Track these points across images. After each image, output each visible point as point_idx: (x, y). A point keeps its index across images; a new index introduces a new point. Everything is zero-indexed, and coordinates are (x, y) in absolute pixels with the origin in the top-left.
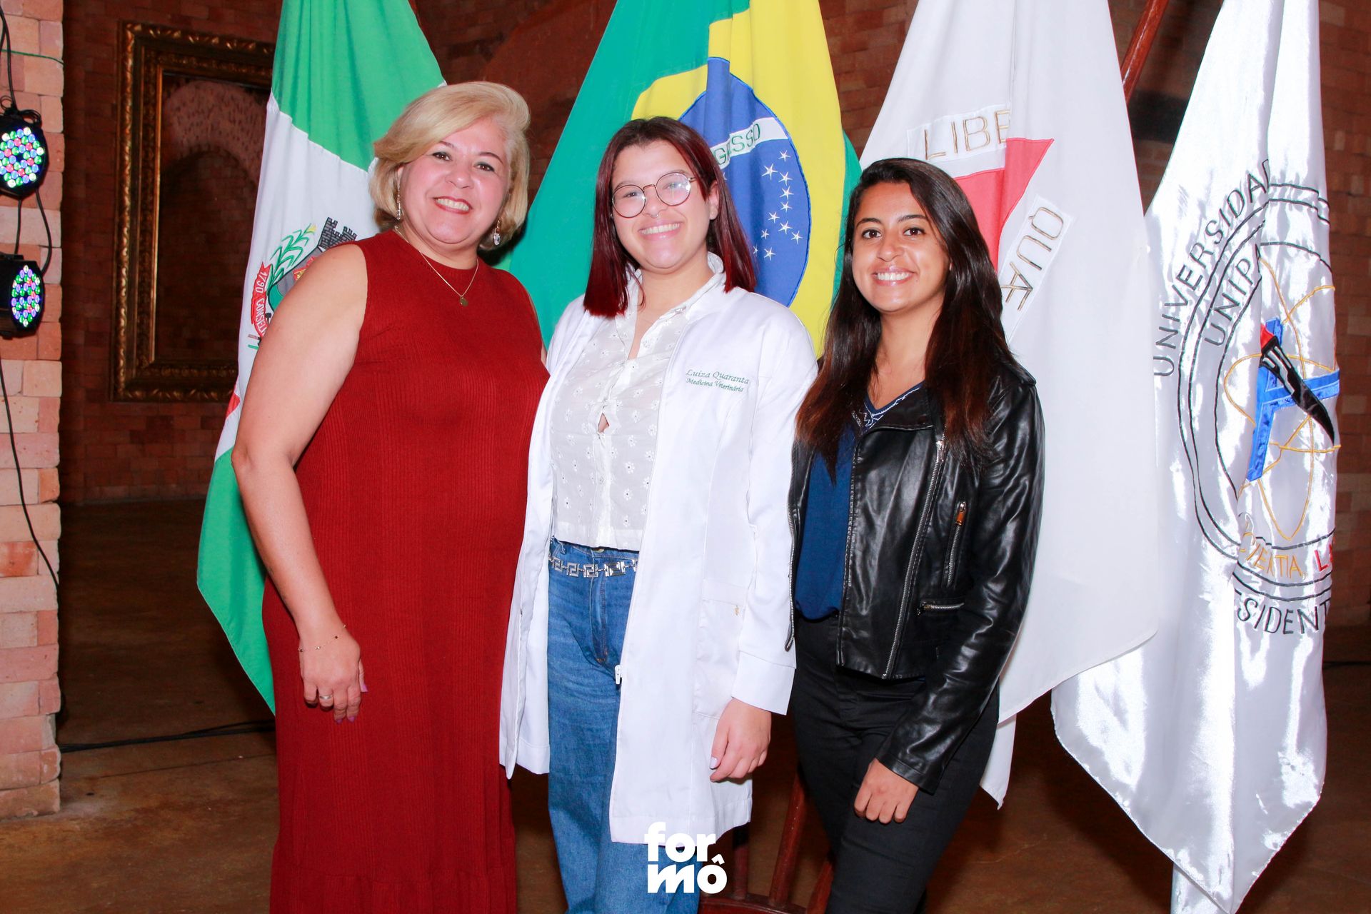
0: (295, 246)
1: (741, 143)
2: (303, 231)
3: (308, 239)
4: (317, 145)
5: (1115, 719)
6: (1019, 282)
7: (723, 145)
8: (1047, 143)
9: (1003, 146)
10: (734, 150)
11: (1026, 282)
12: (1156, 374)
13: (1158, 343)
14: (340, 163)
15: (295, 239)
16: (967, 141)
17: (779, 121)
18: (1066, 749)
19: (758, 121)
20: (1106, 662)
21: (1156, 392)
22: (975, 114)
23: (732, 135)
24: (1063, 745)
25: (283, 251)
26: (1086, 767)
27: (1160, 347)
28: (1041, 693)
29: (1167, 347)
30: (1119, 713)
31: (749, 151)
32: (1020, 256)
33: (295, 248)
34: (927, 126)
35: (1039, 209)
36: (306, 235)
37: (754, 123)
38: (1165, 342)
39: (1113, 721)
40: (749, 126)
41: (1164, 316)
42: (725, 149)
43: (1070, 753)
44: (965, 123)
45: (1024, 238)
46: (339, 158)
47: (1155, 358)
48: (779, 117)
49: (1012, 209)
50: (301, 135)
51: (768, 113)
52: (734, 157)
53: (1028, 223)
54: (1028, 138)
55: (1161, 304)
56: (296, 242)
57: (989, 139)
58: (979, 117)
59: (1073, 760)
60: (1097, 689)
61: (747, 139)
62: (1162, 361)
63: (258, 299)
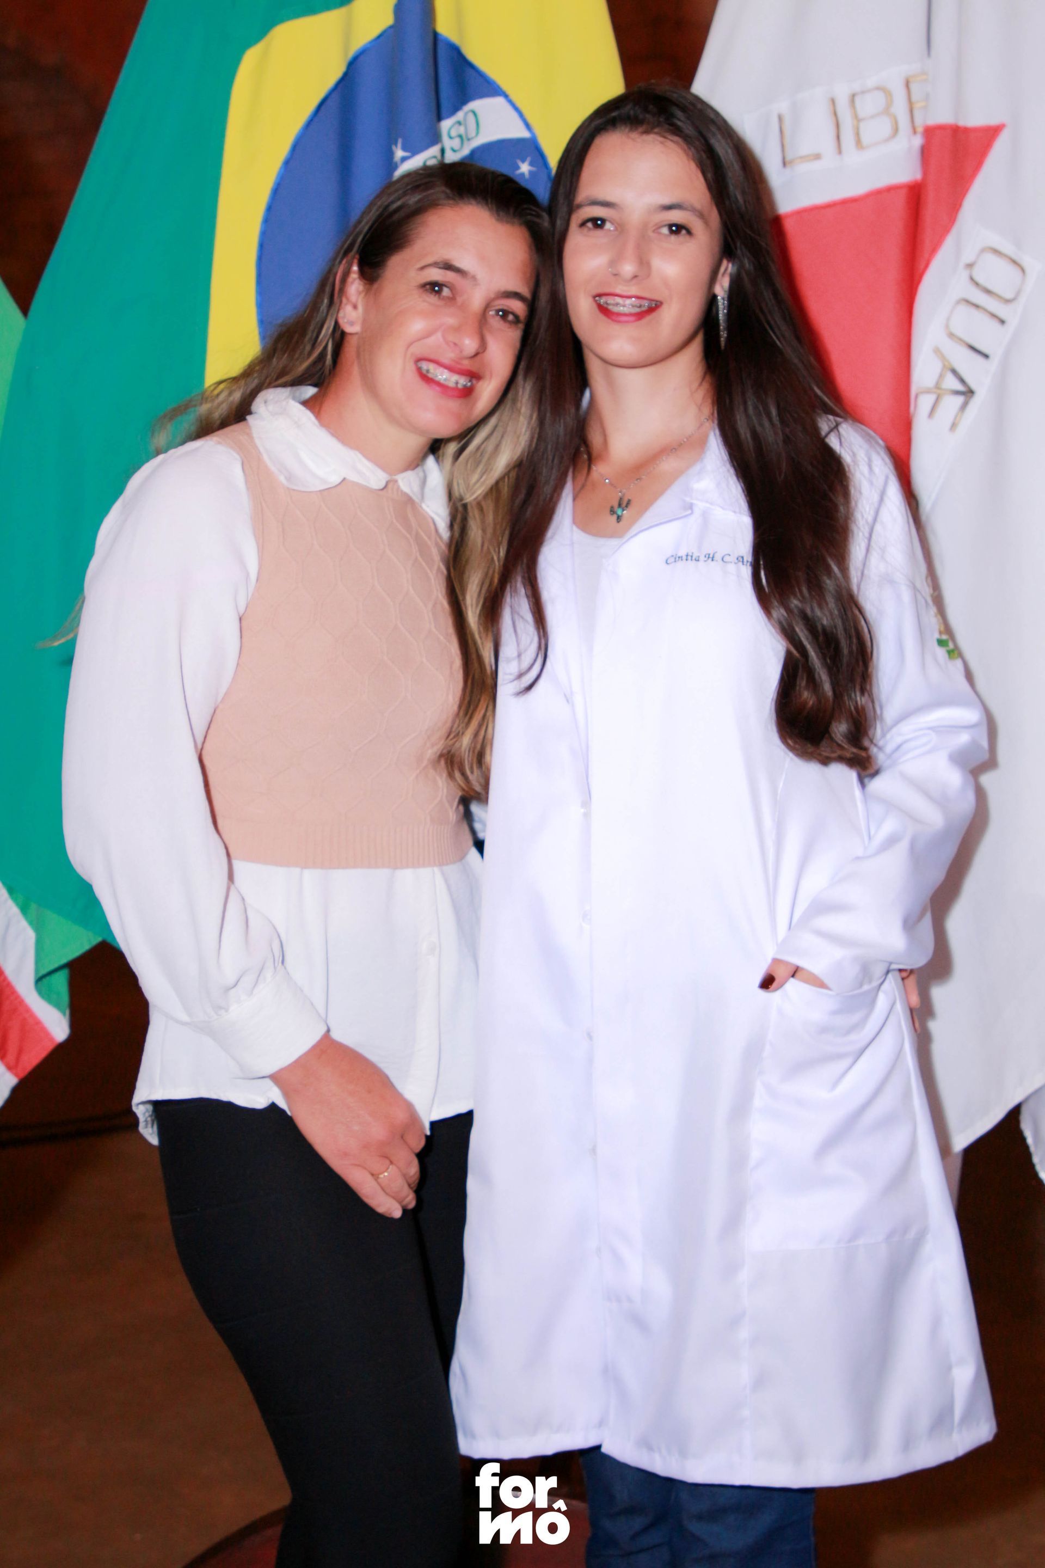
6: (950, 382)
8: (992, 133)
9: (918, 141)
11: (962, 380)
16: (857, 135)
17: (512, 104)
19: (475, 105)
22: (871, 82)
32: (953, 336)
34: (783, 106)
35: (982, 250)
37: (465, 108)
40: (454, 113)
44: (853, 97)
45: (958, 303)
48: (513, 97)
49: (935, 249)
51: (492, 89)
53: (965, 275)
54: (962, 124)
57: (896, 130)
58: (878, 88)
61: (454, 137)
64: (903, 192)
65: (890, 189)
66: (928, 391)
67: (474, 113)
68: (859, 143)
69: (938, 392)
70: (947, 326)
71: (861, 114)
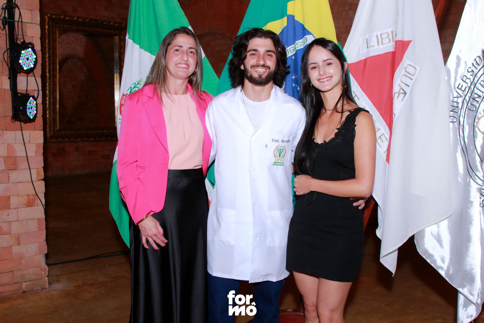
0: (136, 86)
1: (300, 45)
2: (139, 81)
3: (141, 84)
4: (143, 50)
5: (438, 244)
6: (402, 91)
7: (293, 46)
8: (409, 42)
9: (394, 43)
10: (298, 47)
11: (404, 91)
12: (450, 122)
13: (451, 111)
14: (151, 56)
15: (136, 84)
16: (382, 42)
17: (313, 36)
18: (421, 255)
19: (306, 36)
20: (435, 224)
21: (451, 129)
22: (385, 32)
23: (296, 42)
24: (420, 253)
25: (132, 89)
26: (428, 261)
27: (452, 113)
28: (411, 235)
29: (454, 112)
30: (440, 241)
31: (303, 47)
32: (402, 82)
33: (137, 87)
34: (367, 37)
35: (408, 65)
36: (140, 83)
37: (304, 37)
38: (453, 111)
39: (438, 245)
40: (303, 38)
41: (453, 101)
42: (294, 47)
43: (422, 256)
44: (381, 35)
45: (403, 75)
46: (151, 54)
47: (450, 116)
48: (313, 35)
49: (398, 65)
50: (137, 46)
51: (310, 33)
52: (297, 50)
53: (404, 70)
54: (403, 40)
55: (451, 97)
56: (137, 85)
57: (390, 41)
58: (386, 33)
59: (424, 259)
60: (432, 233)
61: (302, 43)
62: (452, 118)
63: (122, 106)
64: (391, 53)
65: (389, 53)
66: (397, 93)
67: (306, 38)
68: (382, 44)
69: (399, 93)
70: (401, 80)
71: (383, 38)
